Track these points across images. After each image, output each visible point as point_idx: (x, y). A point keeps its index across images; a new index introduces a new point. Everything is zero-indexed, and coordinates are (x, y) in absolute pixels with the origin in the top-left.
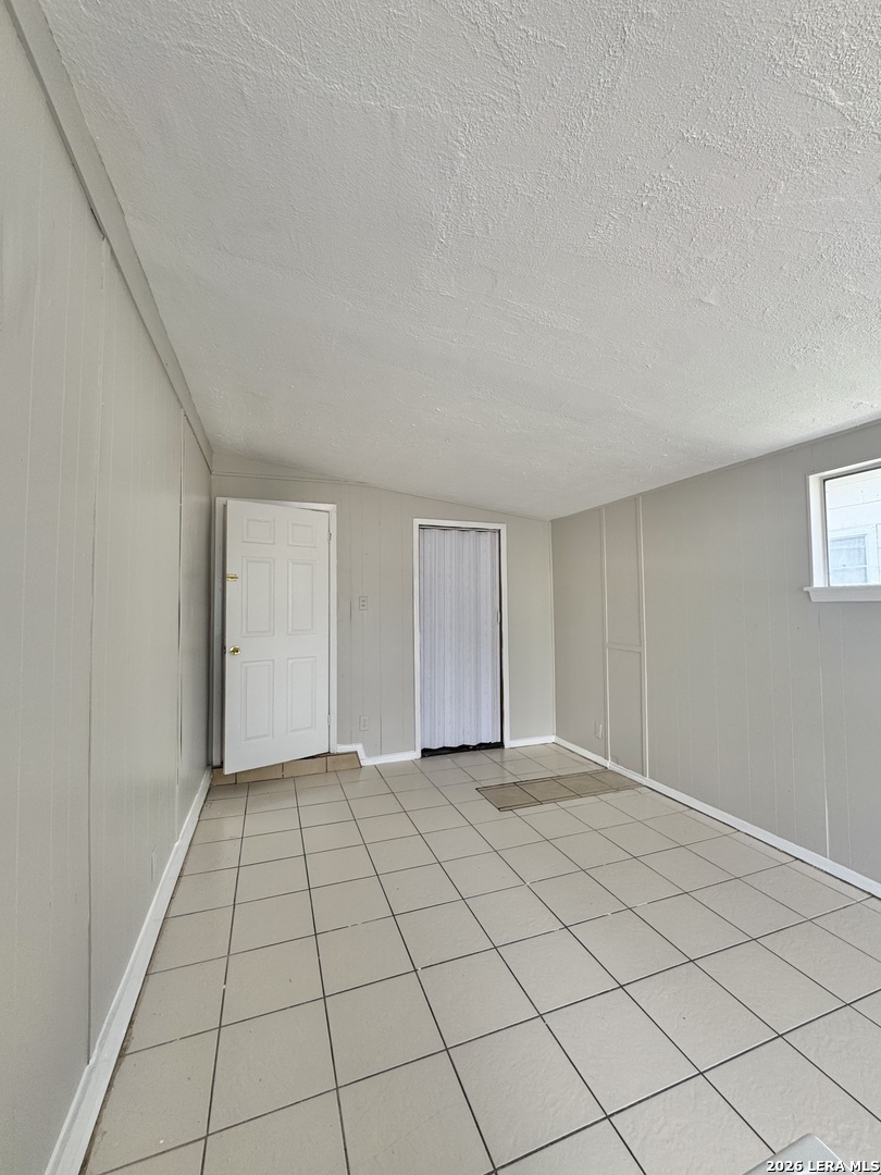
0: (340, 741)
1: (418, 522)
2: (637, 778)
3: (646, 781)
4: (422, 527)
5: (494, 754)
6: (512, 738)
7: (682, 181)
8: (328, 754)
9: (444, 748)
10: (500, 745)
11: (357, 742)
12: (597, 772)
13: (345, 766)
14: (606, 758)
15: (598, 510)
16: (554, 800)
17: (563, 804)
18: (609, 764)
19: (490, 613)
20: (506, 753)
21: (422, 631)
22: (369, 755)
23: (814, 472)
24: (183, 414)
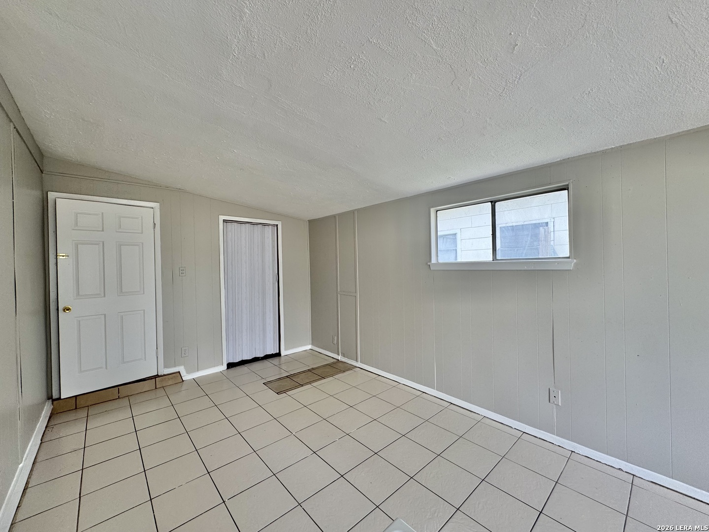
0: (166, 366)
1: (222, 218)
2: (354, 363)
3: (359, 364)
4: (225, 221)
5: (275, 361)
6: (285, 349)
7: (369, 60)
8: (157, 376)
9: (242, 361)
10: (278, 355)
11: (179, 365)
12: (334, 363)
13: (170, 382)
14: (338, 355)
15: (334, 216)
16: (310, 383)
17: (315, 384)
18: (340, 358)
19: (271, 276)
20: (282, 359)
21: (227, 288)
22: (188, 372)
23: (433, 207)
24: (12, 127)
